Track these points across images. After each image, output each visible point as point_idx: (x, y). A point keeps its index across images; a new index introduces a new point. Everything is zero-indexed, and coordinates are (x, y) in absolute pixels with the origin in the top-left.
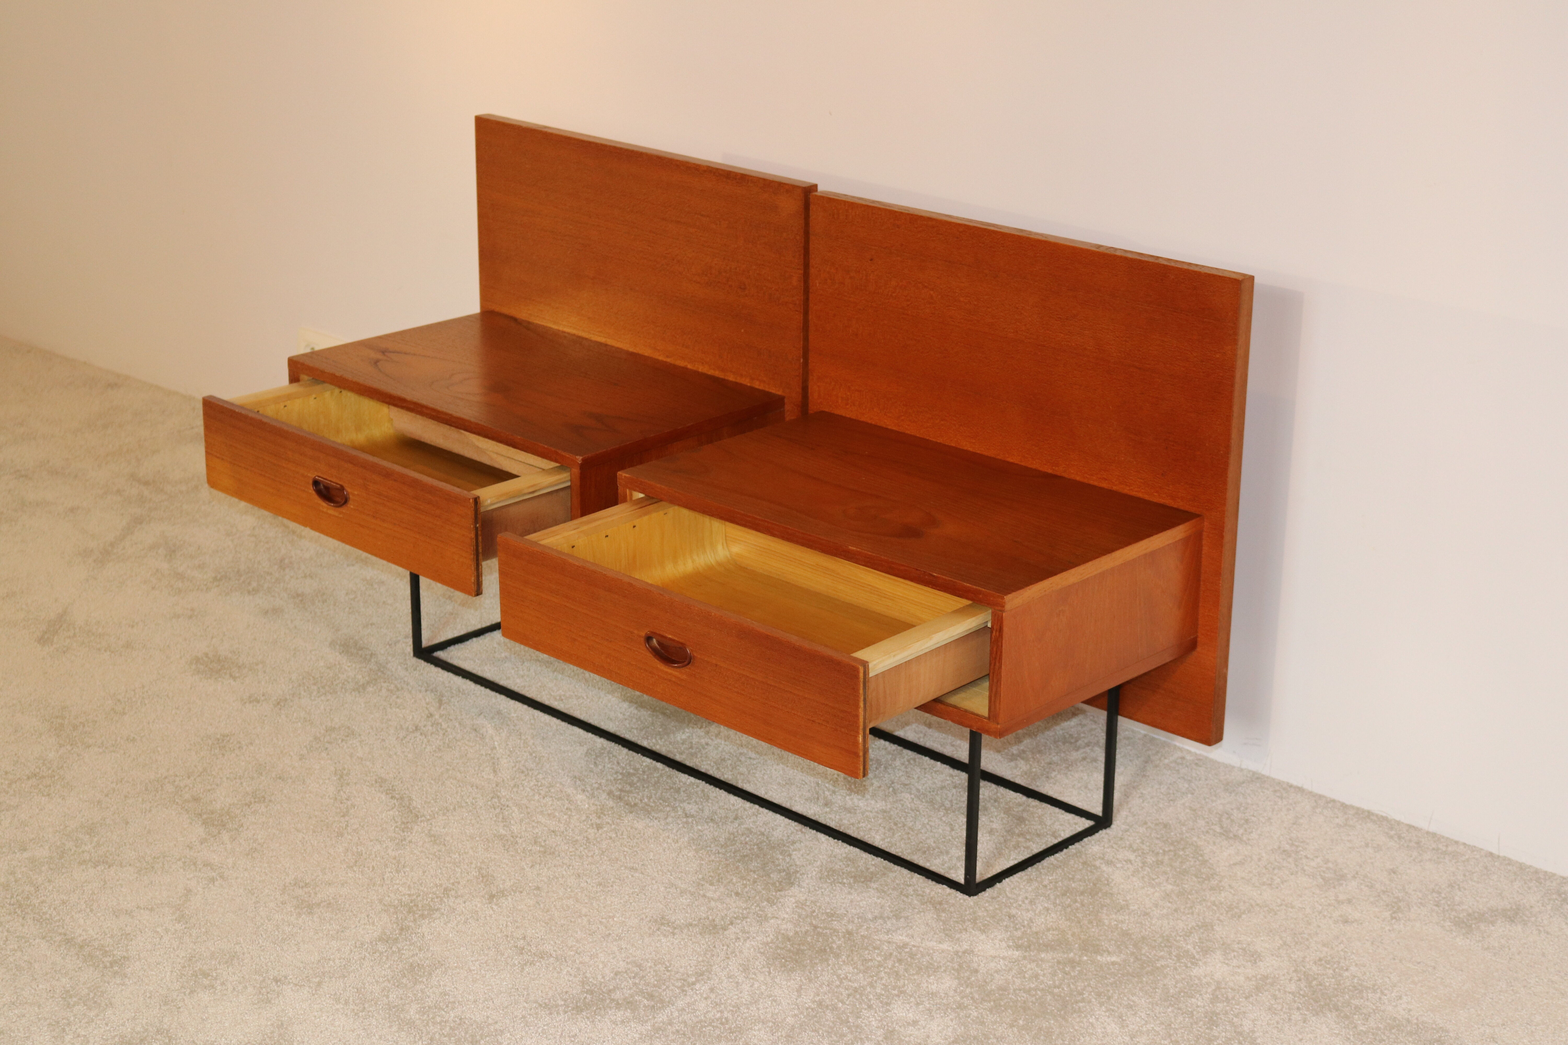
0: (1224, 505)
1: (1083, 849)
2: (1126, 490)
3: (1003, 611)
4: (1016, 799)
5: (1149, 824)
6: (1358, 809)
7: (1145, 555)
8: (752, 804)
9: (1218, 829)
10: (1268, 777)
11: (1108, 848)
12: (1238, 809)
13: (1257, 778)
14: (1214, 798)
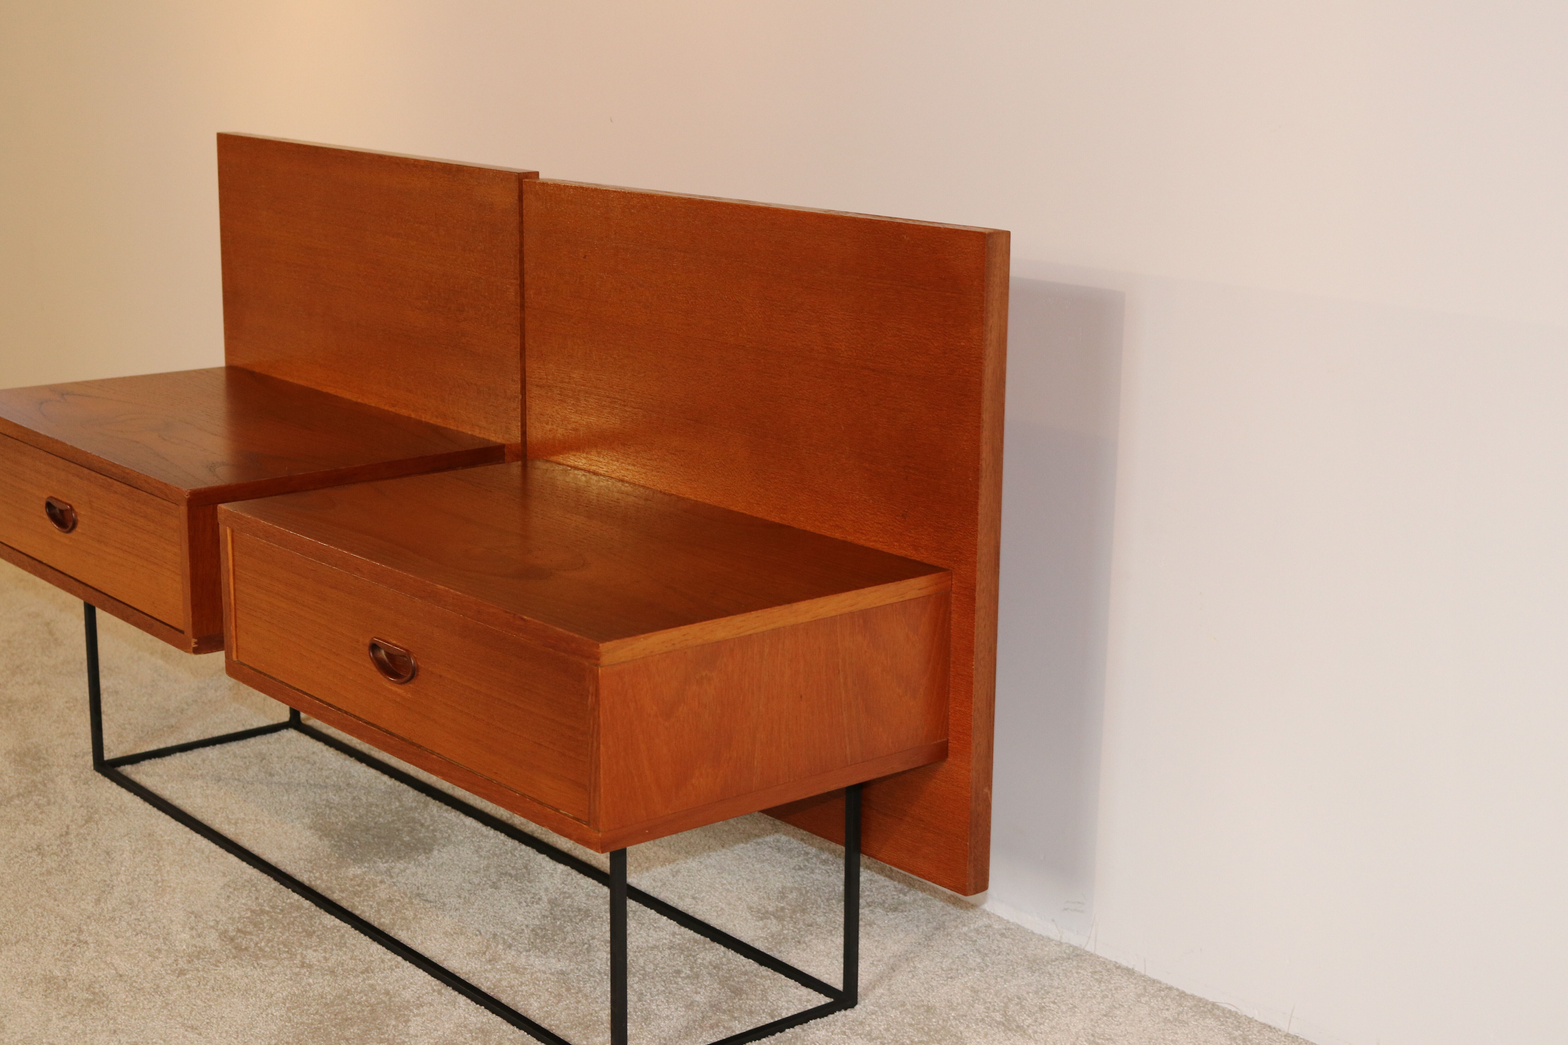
0: (975, 553)
1: (803, 1034)
2: (862, 541)
3: (597, 665)
4: (744, 966)
5: (908, 1006)
6: (1200, 1000)
7: (852, 614)
8: (396, 956)
9: (998, 1017)
10: (1092, 955)
11: (838, 1034)
12: (1036, 993)
13: (1077, 955)
14: (1010, 978)
